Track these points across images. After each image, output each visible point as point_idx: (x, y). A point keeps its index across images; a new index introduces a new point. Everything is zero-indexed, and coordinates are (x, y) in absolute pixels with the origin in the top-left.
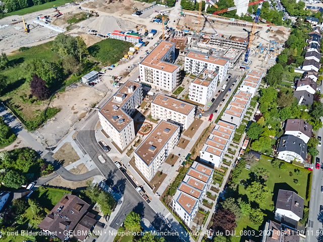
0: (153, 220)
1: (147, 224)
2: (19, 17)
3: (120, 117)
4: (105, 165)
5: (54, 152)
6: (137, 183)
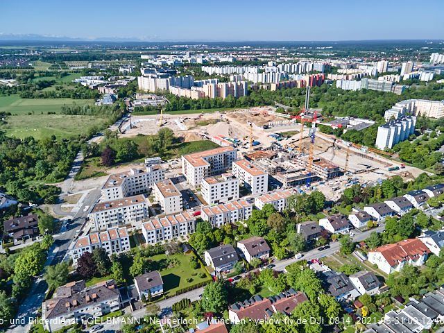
0: (62, 250)
1: (55, 251)
2: (169, 115)
3: (117, 182)
4: (83, 213)
5: (69, 195)
6: (84, 229)
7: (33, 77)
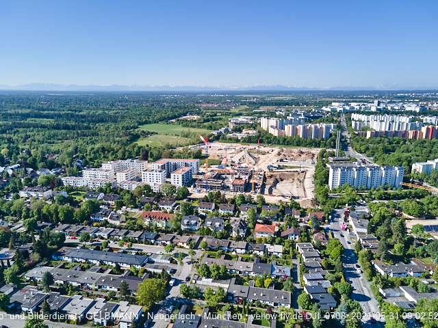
7: (215, 115)
